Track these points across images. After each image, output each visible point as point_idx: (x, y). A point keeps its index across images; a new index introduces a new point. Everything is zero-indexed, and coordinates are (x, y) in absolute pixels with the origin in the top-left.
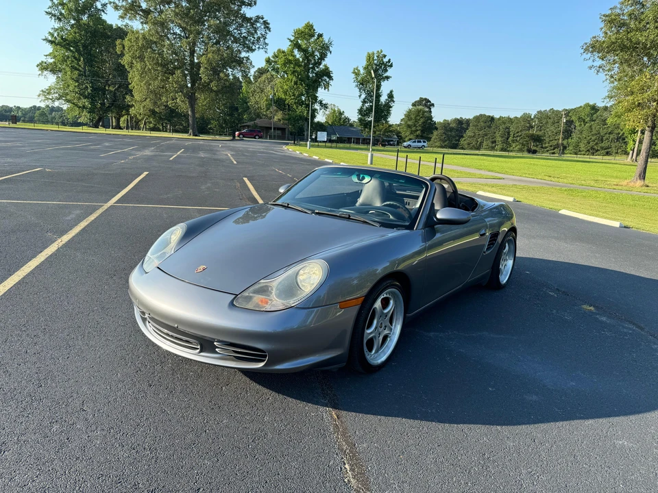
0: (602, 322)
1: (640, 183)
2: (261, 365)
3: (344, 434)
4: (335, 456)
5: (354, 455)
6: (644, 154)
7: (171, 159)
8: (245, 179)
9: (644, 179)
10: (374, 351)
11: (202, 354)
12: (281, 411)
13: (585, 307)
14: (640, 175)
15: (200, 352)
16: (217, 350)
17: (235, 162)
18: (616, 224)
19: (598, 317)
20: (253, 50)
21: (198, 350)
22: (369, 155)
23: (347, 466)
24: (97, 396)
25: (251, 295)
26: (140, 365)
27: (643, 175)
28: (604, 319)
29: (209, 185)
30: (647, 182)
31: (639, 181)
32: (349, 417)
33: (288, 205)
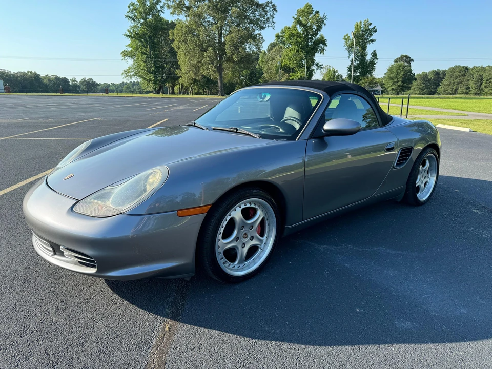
7: (194, 111)
10: (237, 262)
20: (262, 28)
25: (91, 200)
33: (195, 123)
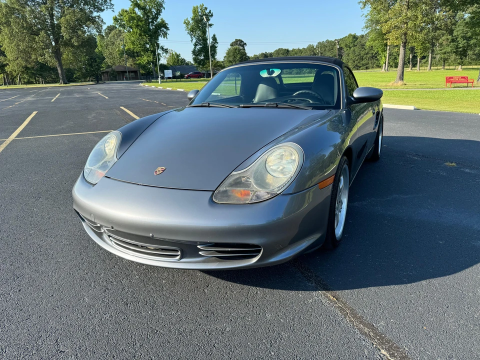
0: (467, 173)
2: (254, 260)
3: (355, 316)
4: (364, 343)
5: (380, 336)
7: (53, 101)
8: (122, 108)
9: (403, 80)
11: (182, 260)
12: (278, 304)
13: (447, 164)
14: (400, 78)
15: (181, 258)
16: (200, 253)
17: (107, 98)
18: (412, 108)
19: (462, 170)
21: (178, 257)
23: (383, 352)
24: (71, 330)
25: (228, 188)
26: (105, 283)
27: (402, 77)
28: (468, 170)
29: (93, 115)
30: (405, 82)
31: (400, 82)
33: (209, 104)
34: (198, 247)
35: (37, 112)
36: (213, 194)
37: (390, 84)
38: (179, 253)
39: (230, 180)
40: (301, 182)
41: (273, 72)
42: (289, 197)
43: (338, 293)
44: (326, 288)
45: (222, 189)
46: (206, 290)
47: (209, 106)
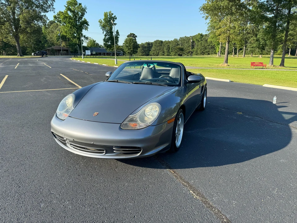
0: (247, 118)
1: (226, 64)
2: (139, 154)
3: (181, 178)
4: (183, 188)
5: (191, 186)
6: (227, 53)
7: (15, 68)
8: (61, 74)
9: (227, 63)
11: (106, 155)
12: (148, 174)
13: (238, 113)
15: (105, 154)
16: (114, 151)
17: (50, 67)
18: (228, 81)
19: (245, 116)
20: (48, 12)
21: (104, 153)
22: (115, 60)
23: (191, 191)
25: (127, 123)
27: (227, 61)
28: (247, 116)
29: (44, 79)
30: (228, 64)
31: (225, 64)
32: (179, 171)
33: (118, 81)
34: (114, 148)
35: (8, 76)
36: (121, 125)
37: (220, 65)
38: (105, 151)
39: (128, 119)
40: (160, 120)
41: (150, 66)
42: (155, 127)
43: (175, 170)
44: (170, 168)
45: (125, 123)
46: (116, 170)
47: (117, 82)
